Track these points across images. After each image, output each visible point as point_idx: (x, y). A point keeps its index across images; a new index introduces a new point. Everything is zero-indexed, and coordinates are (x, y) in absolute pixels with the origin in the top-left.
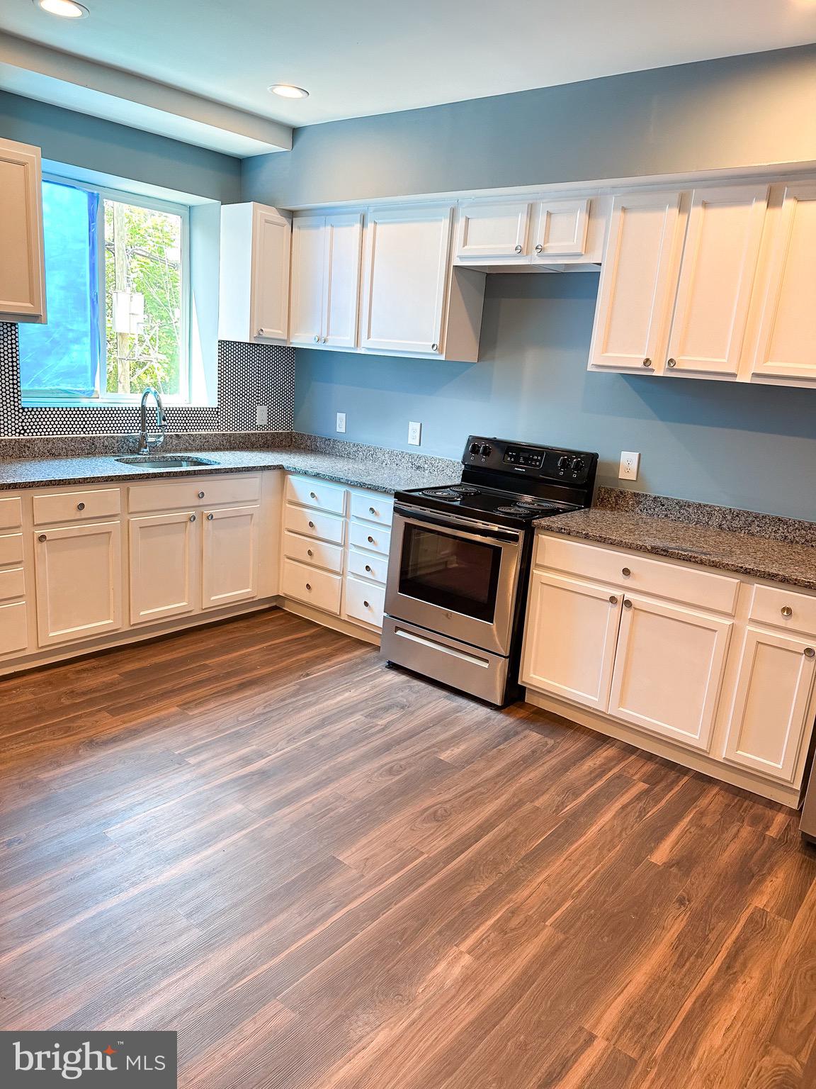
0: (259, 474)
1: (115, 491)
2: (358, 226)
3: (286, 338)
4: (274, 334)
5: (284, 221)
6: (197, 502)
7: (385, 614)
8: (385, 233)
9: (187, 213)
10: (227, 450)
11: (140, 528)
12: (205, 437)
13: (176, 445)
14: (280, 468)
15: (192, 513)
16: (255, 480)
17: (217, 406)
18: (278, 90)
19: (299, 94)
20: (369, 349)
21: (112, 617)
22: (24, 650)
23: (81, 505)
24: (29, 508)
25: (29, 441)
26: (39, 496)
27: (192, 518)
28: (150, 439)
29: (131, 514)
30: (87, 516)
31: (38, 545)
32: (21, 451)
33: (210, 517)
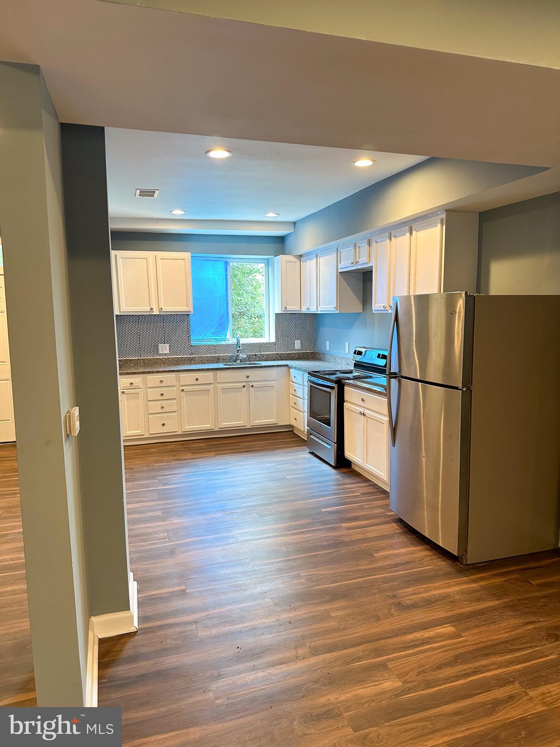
0: (277, 369)
1: (211, 374)
2: (315, 259)
3: (300, 309)
4: (293, 308)
5: (296, 260)
6: (246, 380)
7: (308, 428)
8: (322, 260)
9: (267, 262)
10: (280, 360)
11: (222, 389)
12: (268, 355)
13: (255, 358)
14: (287, 366)
15: (244, 384)
16: (275, 371)
17: (275, 341)
18: (267, 215)
19: (276, 215)
20: (321, 311)
21: (211, 423)
22: (176, 432)
23: (197, 379)
24: (178, 379)
25: (193, 357)
26: (182, 375)
27: (244, 386)
28: (240, 356)
29: (218, 383)
30: (199, 383)
31: (181, 393)
32: (191, 361)
33: (252, 386)
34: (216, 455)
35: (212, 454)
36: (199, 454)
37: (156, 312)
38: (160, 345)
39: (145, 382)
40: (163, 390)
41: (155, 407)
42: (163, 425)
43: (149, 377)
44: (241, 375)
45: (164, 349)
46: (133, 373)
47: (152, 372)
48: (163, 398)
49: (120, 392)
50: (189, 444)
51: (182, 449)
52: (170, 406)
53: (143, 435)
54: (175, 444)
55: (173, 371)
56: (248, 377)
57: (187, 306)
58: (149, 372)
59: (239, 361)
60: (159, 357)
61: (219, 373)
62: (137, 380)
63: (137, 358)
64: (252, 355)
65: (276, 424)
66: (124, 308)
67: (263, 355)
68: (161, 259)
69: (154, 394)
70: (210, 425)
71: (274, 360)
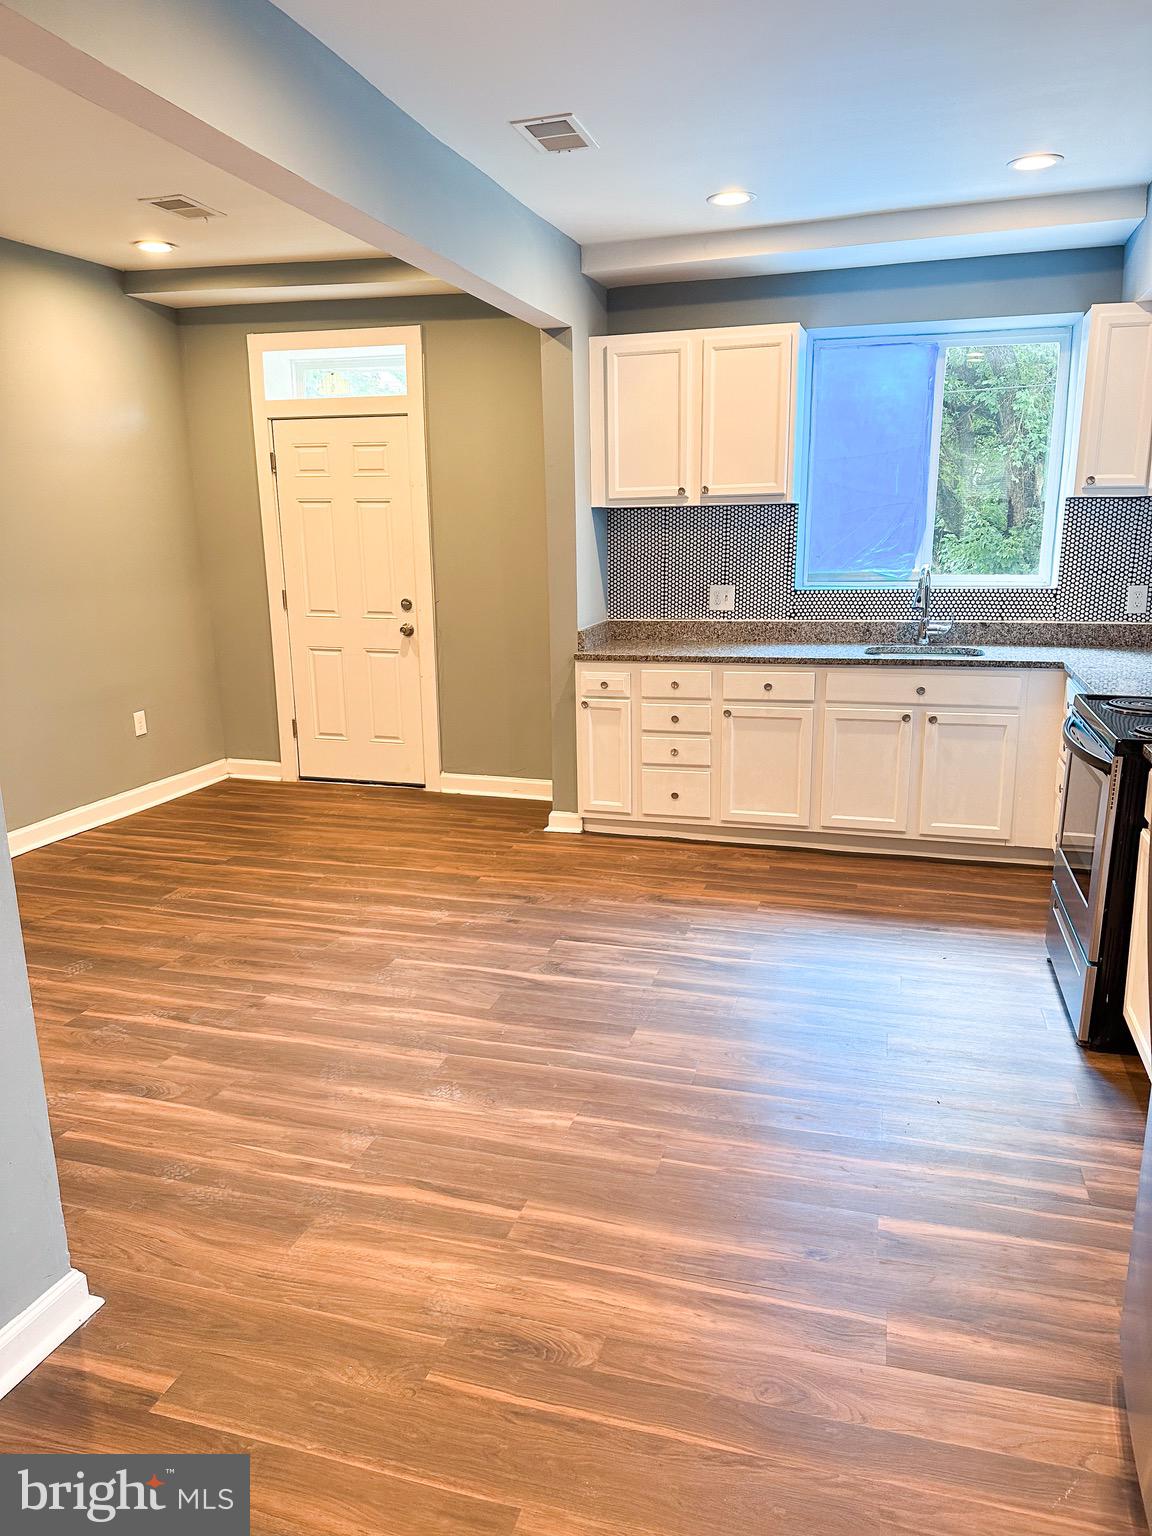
0: (1025, 673)
1: (808, 675)
3: (1143, 484)
4: (1119, 479)
6: (916, 698)
11: (838, 719)
12: (1027, 628)
13: (981, 636)
14: (1060, 667)
15: (908, 711)
16: (1014, 680)
17: (1056, 587)
18: (1020, 166)
19: (1055, 162)
21: (798, 811)
22: (708, 819)
23: (770, 685)
24: (718, 683)
25: (796, 625)
26: (731, 672)
27: (906, 718)
28: (931, 626)
29: (828, 702)
30: (772, 698)
31: (725, 720)
32: (787, 635)
33: (933, 720)
34: (765, 904)
35: (754, 900)
36: (723, 893)
37: (693, 499)
38: (713, 588)
39: (636, 683)
40: (679, 709)
41: (657, 749)
42: (675, 796)
43: (649, 671)
44: (903, 682)
45: (722, 598)
46: (609, 659)
47: (655, 659)
48: (677, 727)
49: (579, 700)
50: (730, 856)
51: (697, 869)
52: (693, 750)
53: (628, 814)
54: (694, 851)
55: (706, 660)
56: (921, 691)
57: (776, 482)
58: (646, 659)
59: (924, 642)
60: (708, 620)
61: (834, 675)
62: (617, 675)
63: (655, 619)
64: (974, 626)
65: (1006, 841)
66: (618, 489)
67: (1010, 628)
68: (716, 349)
69: (656, 715)
70: (794, 815)
71: (1046, 644)
